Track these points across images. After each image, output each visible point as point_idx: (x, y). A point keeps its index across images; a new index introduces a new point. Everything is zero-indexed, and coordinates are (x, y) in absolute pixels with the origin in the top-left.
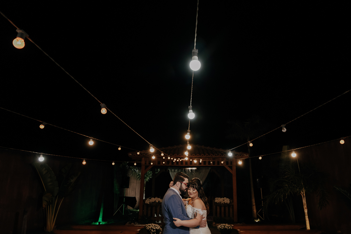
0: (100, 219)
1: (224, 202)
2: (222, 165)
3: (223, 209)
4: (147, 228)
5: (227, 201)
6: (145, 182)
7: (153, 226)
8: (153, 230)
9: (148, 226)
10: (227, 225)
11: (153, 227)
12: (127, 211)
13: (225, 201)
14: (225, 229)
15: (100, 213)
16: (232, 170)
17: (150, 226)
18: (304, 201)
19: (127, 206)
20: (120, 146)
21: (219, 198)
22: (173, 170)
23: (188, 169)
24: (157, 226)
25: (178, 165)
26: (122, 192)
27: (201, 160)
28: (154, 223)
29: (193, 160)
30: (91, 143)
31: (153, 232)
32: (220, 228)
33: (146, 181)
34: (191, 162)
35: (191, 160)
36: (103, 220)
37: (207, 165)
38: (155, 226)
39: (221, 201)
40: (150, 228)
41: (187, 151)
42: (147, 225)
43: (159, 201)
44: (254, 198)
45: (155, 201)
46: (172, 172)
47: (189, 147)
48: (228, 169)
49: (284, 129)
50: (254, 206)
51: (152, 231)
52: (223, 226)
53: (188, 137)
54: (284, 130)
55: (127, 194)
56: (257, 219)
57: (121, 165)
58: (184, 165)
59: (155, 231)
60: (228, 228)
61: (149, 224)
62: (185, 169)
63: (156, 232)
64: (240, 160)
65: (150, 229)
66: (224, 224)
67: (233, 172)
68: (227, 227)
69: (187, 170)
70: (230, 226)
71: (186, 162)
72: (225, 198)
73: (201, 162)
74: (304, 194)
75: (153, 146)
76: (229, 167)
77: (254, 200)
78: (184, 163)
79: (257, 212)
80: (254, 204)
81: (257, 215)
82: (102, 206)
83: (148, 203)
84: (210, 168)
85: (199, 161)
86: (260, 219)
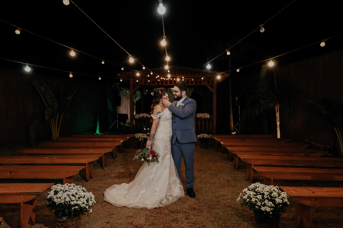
0: (98, 132)
1: (205, 117)
2: (204, 85)
3: (203, 123)
4: (135, 136)
5: (207, 116)
6: (135, 102)
7: (141, 135)
8: (141, 138)
10: (205, 135)
11: (141, 136)
12: (120, 126)
13: (205, 116)
14: (204, 138)
15: (97, 126)
16: (213, 89)
17: (138, 135)
18: (278, 115)
19: (120, 122)
20: (103, 60)
21: (200, 114)
26: (115, 110)
27: (183, 78)
28: (142, 133)
30: (73, 54)
31: (141, 140)
32: (199, 137)
33: (136, 100)
34: (175, 82)
35: (175, 79)
36: (100, 132)
37: (190, 84)
38: (143, 135)
39: (202, 116)
40: (138, 137)
41: (167, 65)
42: (135, 134)
43: (147, 116)
44: (232, 114)
45: (143, 116)
47: (168, 59)
48: (210, 88)
49: (262, 29)
50: (231, 121)
52: (202, 136)
53: (163, 43)
55: (120, 112)
56: (234, 132)
57: (113, 86)
58: (169, 84)
59: (143, 139)
60: (207, 137)
61: (137, 134)
62: (170, 88)
64: (219, 74)
66: (203, 134)
67: (214, 91)
71: (171, 81)
72: (206, 114)
74: (278, 109)
75: (132, 57)
76: (210, 86)
77: (231, 116)
78: (169, 82)
79: (234, 126)
80: (232, 119)
81: (234, 128)
82: (98, 120)
83: (137, 118)
84: (193, 89)
85: (181, 79)
86: (236, 132)
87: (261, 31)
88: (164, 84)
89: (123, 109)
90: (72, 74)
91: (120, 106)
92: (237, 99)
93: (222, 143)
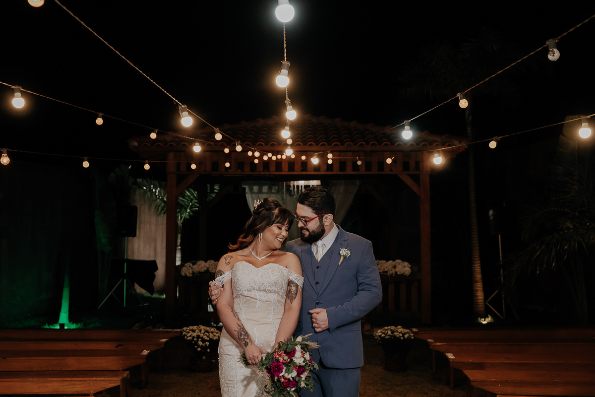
0: (64, 317)
1: (396, 273)
2: (391, 173)
4: (185, 335)
5: (403, 268)
6: (180, 222)
7: (203, 332)
8: (203, 341)
9: (188, 332)
10: (400, 331)
11: (202, 335)
12: (134, 298)
13: (397, 270)
14: (394, 339)
15: (63, 301)
16: (419, 186)
17: (194, 331)
19: (134, 285)
20: (100, 114)
21: (381, 262)
22: (256, 188)
23: (296, 183)
24: (212, 332)
25: (267, 173)
26: (118, 248)
27: (330, 156)
28: (204, 325)
29: (308, 158)
30: (18, 102)
31: (201, 347)
32: (380, 336)
33: (181, 218)
34: (305, 164)
35: (304, 158)
36: (72, 319)
37: (349, 171)
38: (207, 331)
39: (386, 270)
40: (194, 337)
41: (287, 128)
42: (185, 329)
44: (479, 262)
45: (208, 269)
46: (254, 193)
47: (291, 114)
48: (409, 182)
49: (554, 53)
50: (477, 282)
51: (200, 343)
52: (389, 333)
53: (282, 80)
54: (554, 56)
55: (133, 254)
56: (485, 317)
57: (112, 174)
58: (285, 171)
60: (403, 336)
61: (191, 327)
62: (288, 182)
63: (209, 347)
64: (438, 152)
65: (195, 339)
66: (393, 328)
67: (422, 191)
68: (401, 335)
69: (294, 186)
70: (408, 333)
71: (291, 163)
72: (398, 261)
73: (330, 162)
75: (188, 111)
76: (411, 176)
77: (477, 268)
78: (285, 167)
79: (486, 298)
80: (478, 276)
81: (486, 306)
82: (66, 282)
83: (188, 274)
84: (358, 182)
85: (323, 158)
86: (494, 316)
87: (550, 57)
88: (273, 171)
89: (142, 244)
90: (9, 155)
91: (134, 235)
92: (493, 215)
93: (450, 356)
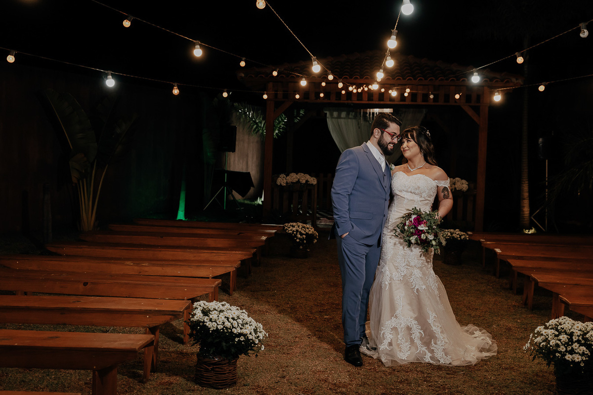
1: (455, 188)
2: (456, 105)
4: (286, 229)
7: (300, 227)
8: (301, 234)
9: (289, 227)
10: (458, 233)
11: (300, 230)
13: (457, 186)
15: (180, 202)
16: (479, 115)
17: (293, 226)
19: (232, 192)
22: (335, 114)
23: (372, 110)
24: (308, 228)
25: (350, 102)
26: (220, 161)
27: (408, 90)
28: (301, 222)
29: (387, 91)
30: (198, 53)
31: (300, 239)
34: (381, 95)
35: (384, 90)
37: (419, 102)
38: (304, 227)
40: (294, 231)
41: (383, 71)
42: (286, 224)
43: (307, 181)
45: (299, 180)
46: (334, 118)
47: (390, 63)
49: (584, 32)
50: (524, 199)
51: (299, 236)
52: (449, 234)
53: (392, 43)
54: (585, 34)
55: (230, 167)
58: (365, 101)
60: (460, 237)
61: (292, 224)
62: (365, 110)
63: (306, 239)
64: (498, 91)
65: (295, 233)
66: (452, 230)
67: (481, 120)
68: (458, 236)
69: (370, 113)
70: (464, 235)
72: (457, 179)
73: (406, 94)
82: (183, 187)
83: (282, 184)
84: (424, 111)
85: (402, 92)
87: (582, 35)
88: (353, 100)
89: (237, 159)
90: (179, 88)
91: (234, 151)
93: (498, 251)
